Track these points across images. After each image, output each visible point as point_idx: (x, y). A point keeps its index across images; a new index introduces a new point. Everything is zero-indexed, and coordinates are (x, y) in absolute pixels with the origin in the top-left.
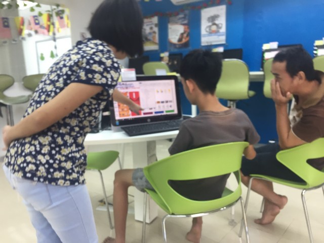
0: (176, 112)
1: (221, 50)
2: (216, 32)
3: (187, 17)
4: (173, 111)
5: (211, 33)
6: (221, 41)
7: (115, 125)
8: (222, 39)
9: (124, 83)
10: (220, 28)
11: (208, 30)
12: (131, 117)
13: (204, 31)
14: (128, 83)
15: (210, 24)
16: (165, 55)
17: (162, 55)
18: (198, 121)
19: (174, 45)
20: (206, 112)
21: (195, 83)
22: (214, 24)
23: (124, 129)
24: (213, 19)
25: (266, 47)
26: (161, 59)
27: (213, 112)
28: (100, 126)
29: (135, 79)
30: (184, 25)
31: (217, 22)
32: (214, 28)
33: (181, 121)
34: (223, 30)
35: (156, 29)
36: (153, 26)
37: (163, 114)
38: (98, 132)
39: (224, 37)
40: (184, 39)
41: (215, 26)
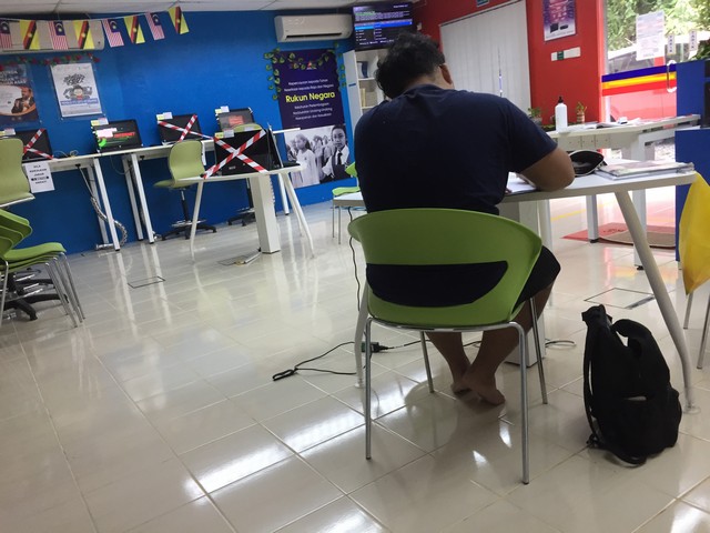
2: (85, 98)
3: (25, 74)
5: (75, 100)
8: (97, 108)
10: (90, 93)
11: (68, 94)
13: (61, 97)
15: (72, 87)
19: (7, 117)
22: (79, 87)
24: (74, 80)
25: (160, 117)
32: (79, 92)
34: (95, 95)
39: (99, 106)
40: (25, 109)
41: (80, 90)
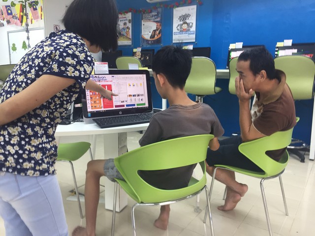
0: (147, 105)
1: (191, 47)
2: (187, 31)
3: (160, 15)
4: (144, 104)
5: (182, 31)
6: (191, 39)
7: (87, 117)
9: (97, 76)
10: (191, 27)
11: (179, 28)
12: (103, 109)
14: (100, 76)
15: (182, 23)
16: (138, 50)
17: (135, 50)
18: (168, 114)
19: (147, 41)
20: (176, 105)
21: (165, 77)
23: (95, 121)
24: (184, 18)
25: (232, 46)
26: (134, 54)
27: (182, 106)
28: (71, 118)
29: (108, 73)
30: (156, 22)
31: (188, 21)
32: (185, 26)
33: (151, 114)
35: (130, 25)
36: (127, 22)
37: (134, 107)
38: (70, 123)
39: (194, 36)
40: (156, 36)
41: (186, 25)
